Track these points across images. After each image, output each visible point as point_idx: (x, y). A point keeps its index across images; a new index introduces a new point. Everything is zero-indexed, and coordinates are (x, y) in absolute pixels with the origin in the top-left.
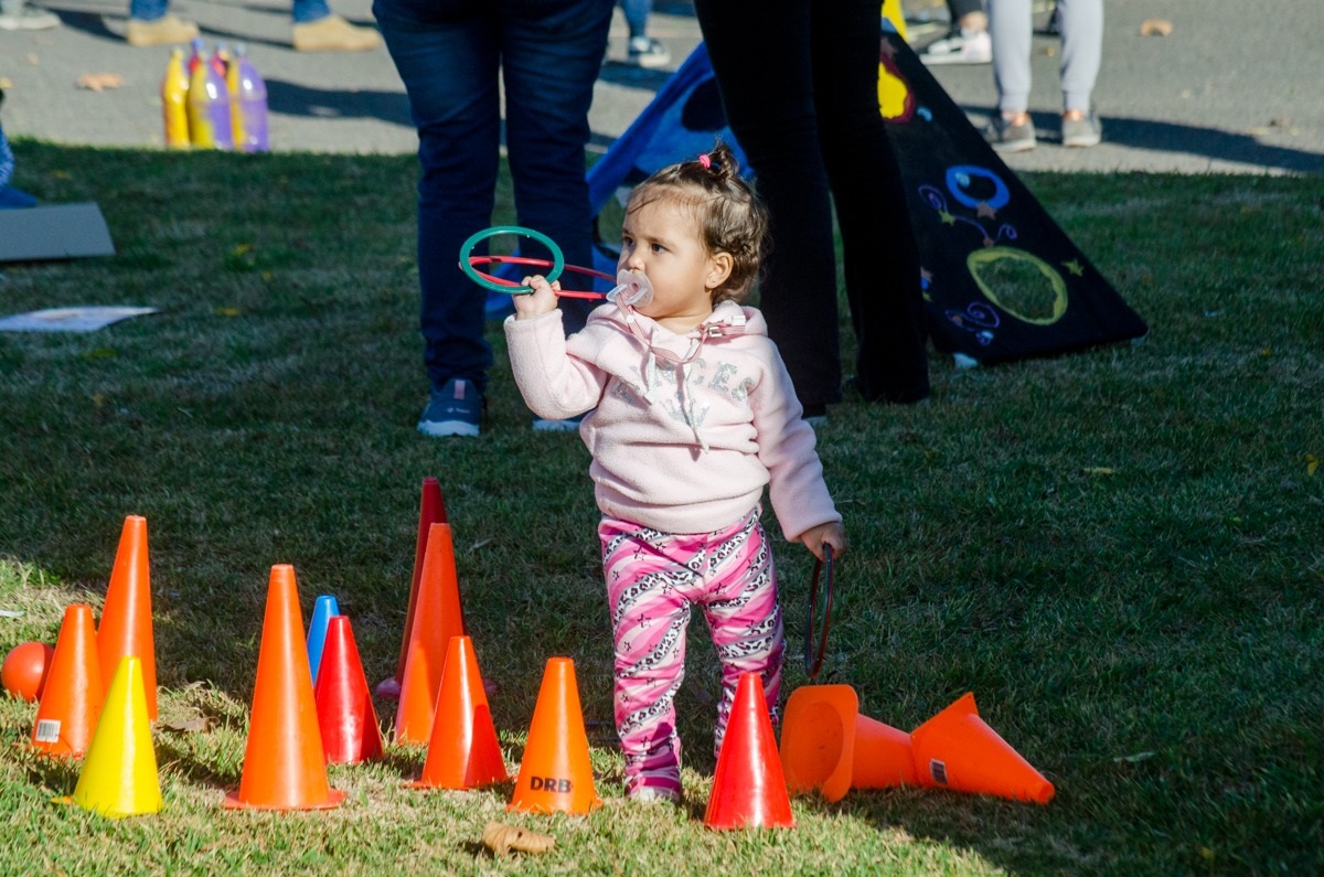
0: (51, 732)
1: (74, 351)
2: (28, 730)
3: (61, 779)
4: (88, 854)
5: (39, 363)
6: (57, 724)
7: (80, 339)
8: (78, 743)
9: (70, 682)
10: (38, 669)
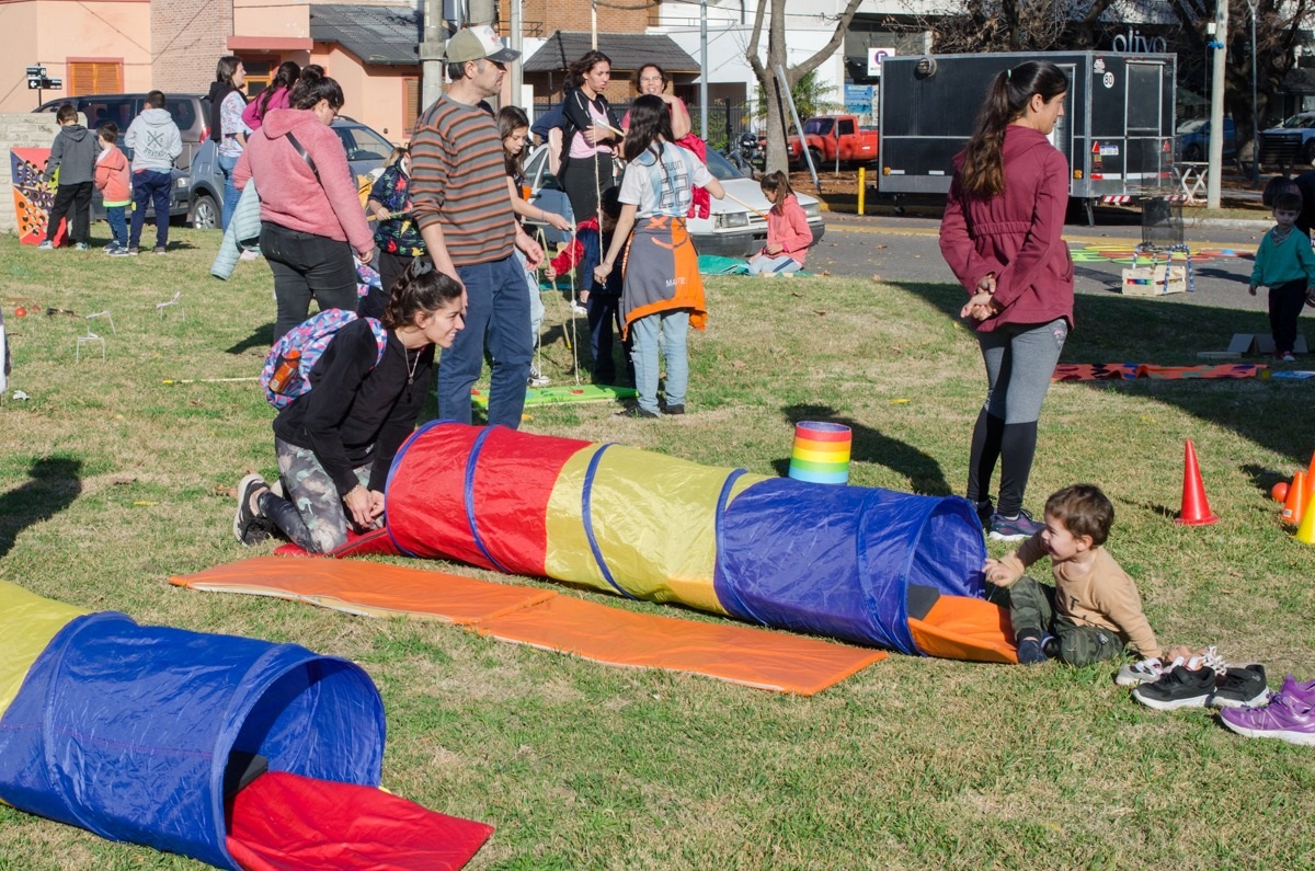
0: (1288, 514)
1: (1298, 385)
2: (1281, 512)
3: (1291, 529)
4: (1300, 555)
5: (1286, 388)
6: (1290, 511)
7: (1300, 381)
8: (1297, 517)
9: (1296, 498)
10: (1284, 492)
